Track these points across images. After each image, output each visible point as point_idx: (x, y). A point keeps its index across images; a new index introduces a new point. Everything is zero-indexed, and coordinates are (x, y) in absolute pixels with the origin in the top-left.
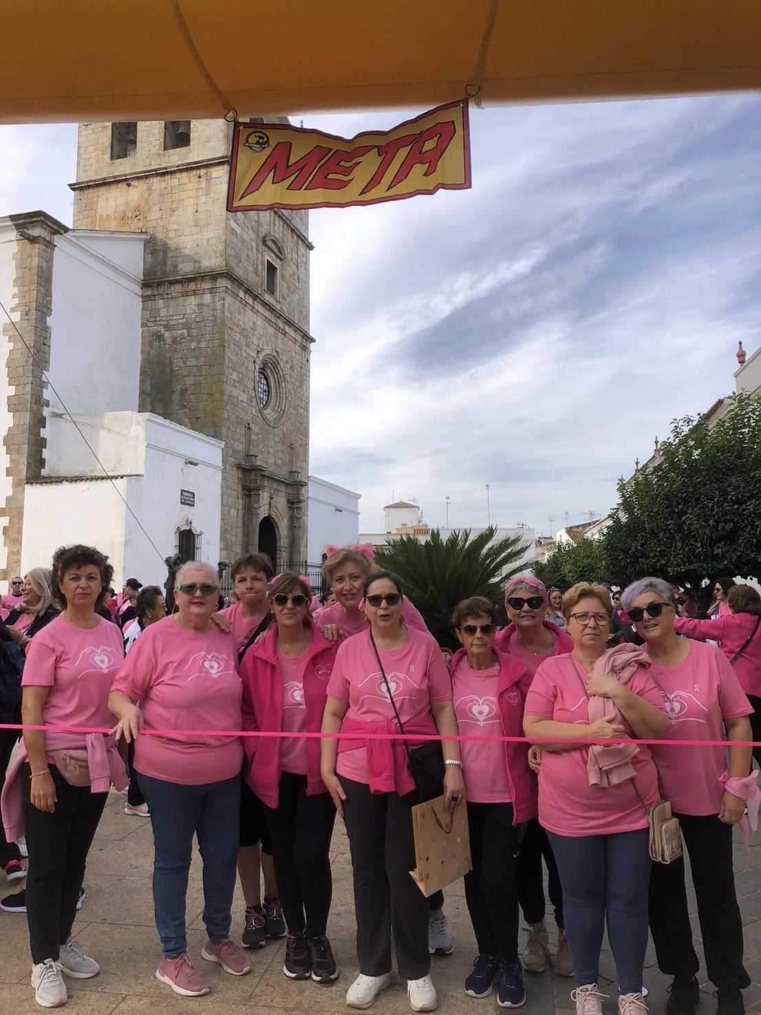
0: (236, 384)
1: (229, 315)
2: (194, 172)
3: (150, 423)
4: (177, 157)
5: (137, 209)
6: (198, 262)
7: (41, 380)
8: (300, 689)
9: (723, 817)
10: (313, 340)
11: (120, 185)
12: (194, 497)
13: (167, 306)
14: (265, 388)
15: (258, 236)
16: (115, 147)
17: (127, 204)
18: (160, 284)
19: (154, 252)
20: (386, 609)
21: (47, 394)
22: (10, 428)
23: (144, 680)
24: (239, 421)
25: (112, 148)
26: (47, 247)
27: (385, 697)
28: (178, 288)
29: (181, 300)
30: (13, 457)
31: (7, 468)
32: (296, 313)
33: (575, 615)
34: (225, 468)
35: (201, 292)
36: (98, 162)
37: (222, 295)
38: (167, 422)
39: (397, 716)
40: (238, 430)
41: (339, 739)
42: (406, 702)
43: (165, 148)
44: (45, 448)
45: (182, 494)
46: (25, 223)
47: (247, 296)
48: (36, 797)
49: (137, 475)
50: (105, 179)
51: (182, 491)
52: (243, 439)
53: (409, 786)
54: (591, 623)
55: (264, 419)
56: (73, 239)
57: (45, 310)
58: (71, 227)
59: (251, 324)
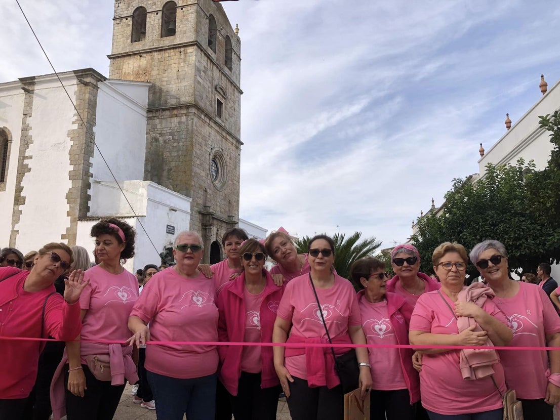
0: (199, 166)
1: (196, 128)
2: (178, 50)
3: (150, 187)
4: (167, 41)
5: (145, 69)
6: (179, 99)
7: (88, 162)
8: (257, 317)
9: (548, 400)
10: (243, 144)
11: (136, 56)
12: (174, 229)
13: (161, 123)
14: (215, 169)
15: (212, 85)
16: (134, 36)
17: (139, 66)
18: (157, 111)
19: (154, 93)
20: (321, 259)
21: (91, 171)
22: (70, 189)
23: (153, 308)
24: (200, 187)
25: (132, 37)
26: (94, 88)
27: (320, 320)
28: (168, 113)
29: (169, 119)
30: (71, 205)
31: (68, 212)
32: (233, 128)
33: (442, 263)
34: (192, 213)
35: (180, 115)
36: (124, 43)
37: (192, 117)
38: (160, 187)
39: (327, 333)
40: (200, 192)
41: (285, 348)
42: (334, 323)
43: (162, 37)
44: (90, 200)
45: (167, 227)
46: (82, 75)
47: (206, 118)
48: (72, 385)
49: (142, 216)
50: (128, 53)
51: (167, 225)
52: (202, 197)
53: (336, 382)
54: (454, 269)
55: (215, 186)
56: (109, 85)
57: (92, 123)
58: (108, 78)
59: (208, 133)
